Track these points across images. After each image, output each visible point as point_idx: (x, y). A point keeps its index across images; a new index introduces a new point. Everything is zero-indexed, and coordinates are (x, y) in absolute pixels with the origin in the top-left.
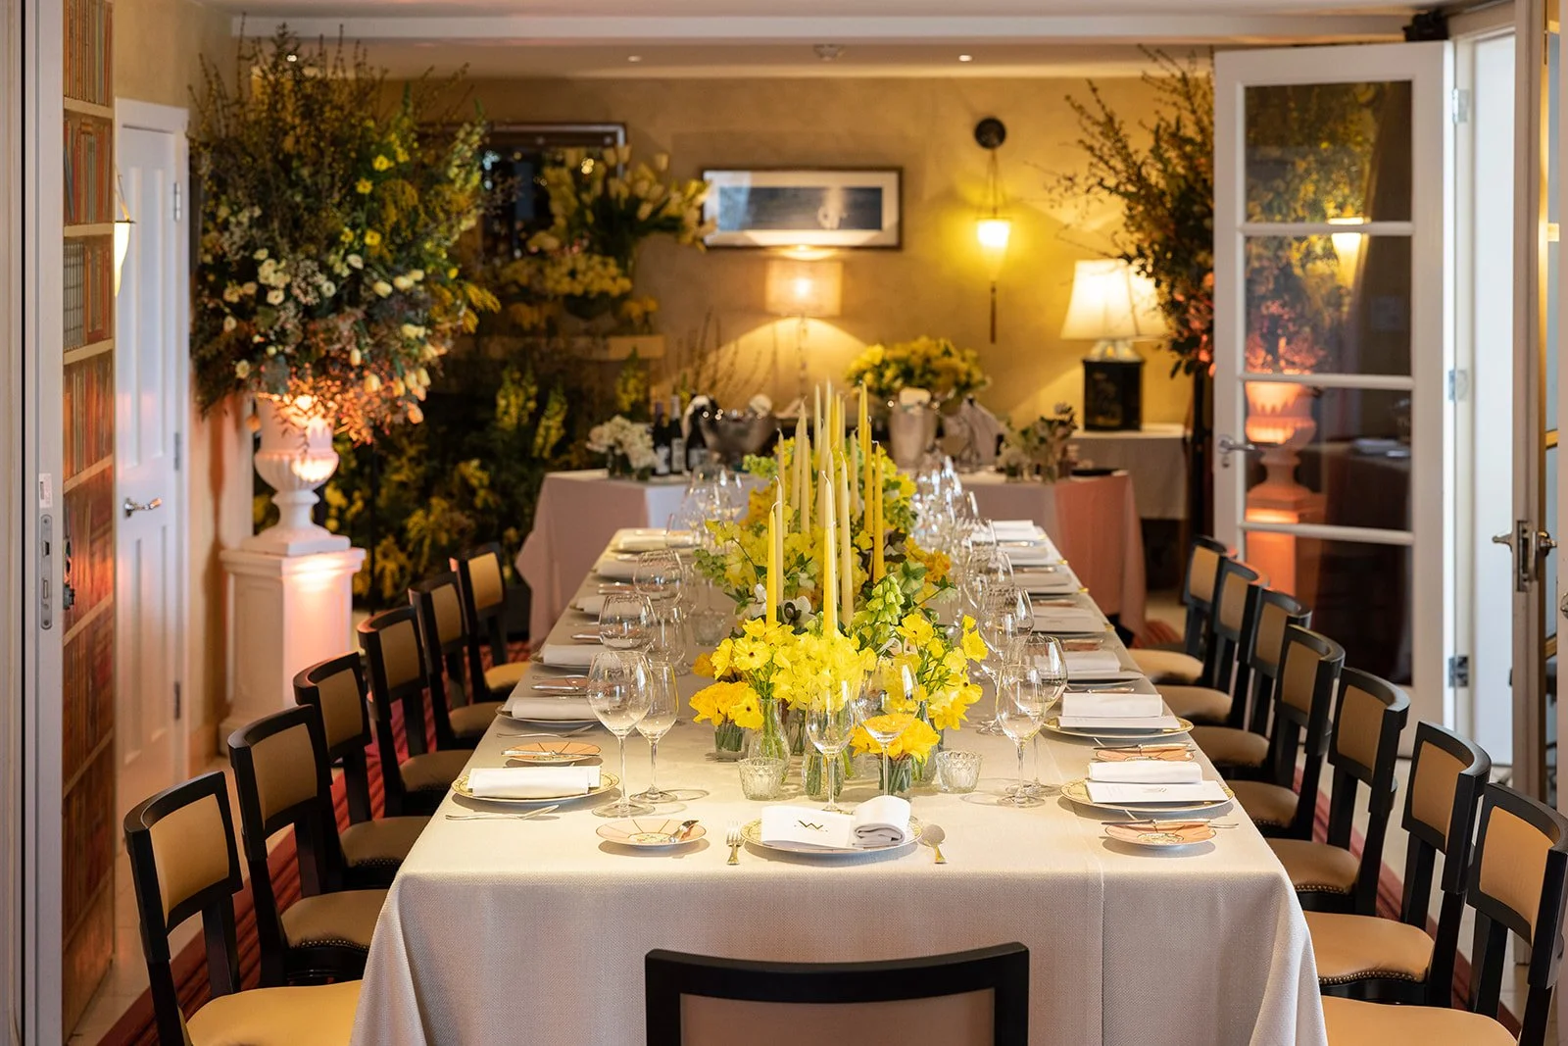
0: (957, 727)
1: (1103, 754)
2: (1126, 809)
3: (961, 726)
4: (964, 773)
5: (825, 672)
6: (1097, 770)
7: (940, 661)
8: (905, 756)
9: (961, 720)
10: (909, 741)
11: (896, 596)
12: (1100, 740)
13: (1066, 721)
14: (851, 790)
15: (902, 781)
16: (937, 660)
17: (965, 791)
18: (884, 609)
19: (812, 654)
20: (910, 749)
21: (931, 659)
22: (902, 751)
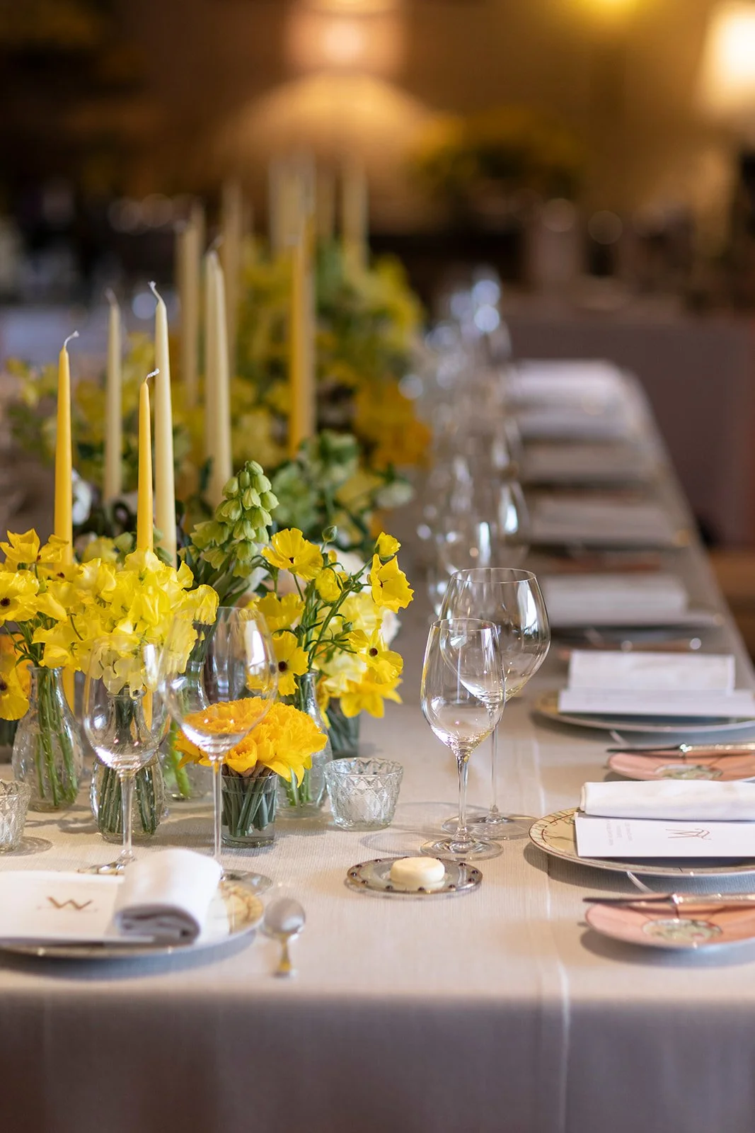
0: (380, 712)
1: (622, 763)
2: (630, 870)
3: (387, 710)
4: (369, 798)
5: (125, 628)
6: (598, 794)
7: (334, 607)
8: (262, 771)
9: (388, 702)
10: (270, 748)
11: (262, 496)
12: (621, 733)
13: (570, 702)
14: (180, 822)
15: (259, 813)
16: (332, 605)
17: (372, 826)
18: (242, 520)
19: (106, 597)
20: (272, 760)
21: (322, 603)
22: (258, 762)
